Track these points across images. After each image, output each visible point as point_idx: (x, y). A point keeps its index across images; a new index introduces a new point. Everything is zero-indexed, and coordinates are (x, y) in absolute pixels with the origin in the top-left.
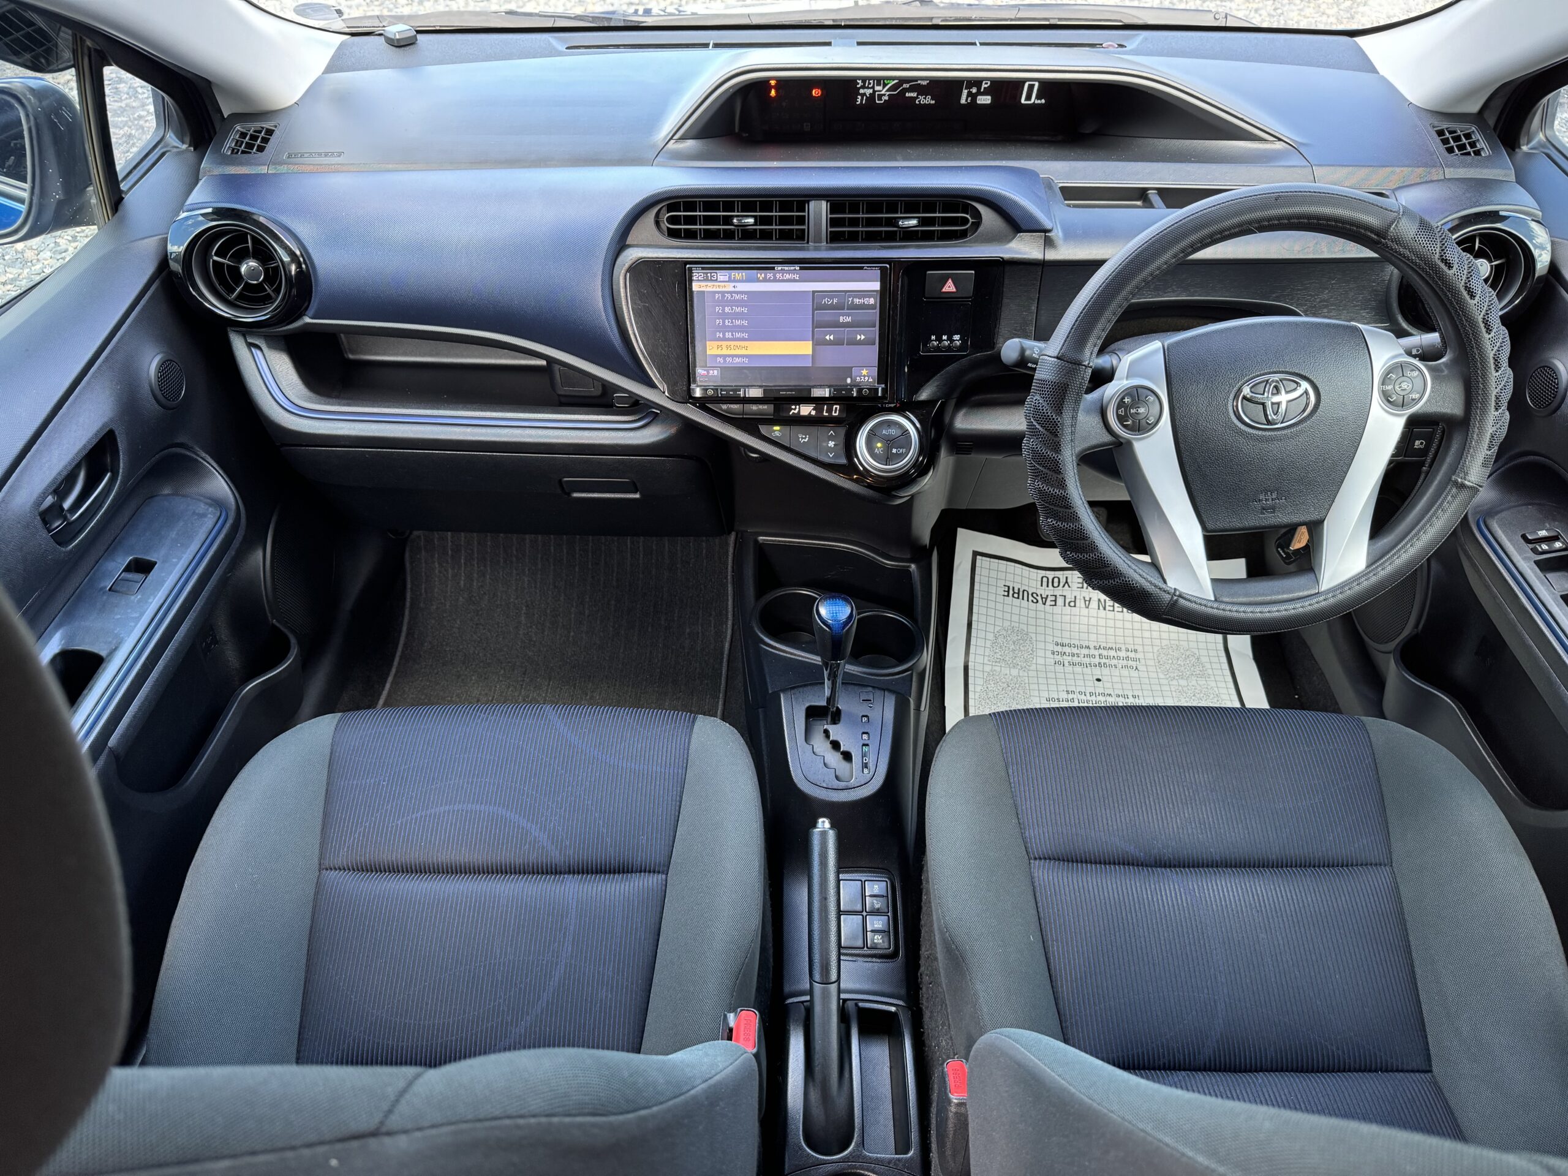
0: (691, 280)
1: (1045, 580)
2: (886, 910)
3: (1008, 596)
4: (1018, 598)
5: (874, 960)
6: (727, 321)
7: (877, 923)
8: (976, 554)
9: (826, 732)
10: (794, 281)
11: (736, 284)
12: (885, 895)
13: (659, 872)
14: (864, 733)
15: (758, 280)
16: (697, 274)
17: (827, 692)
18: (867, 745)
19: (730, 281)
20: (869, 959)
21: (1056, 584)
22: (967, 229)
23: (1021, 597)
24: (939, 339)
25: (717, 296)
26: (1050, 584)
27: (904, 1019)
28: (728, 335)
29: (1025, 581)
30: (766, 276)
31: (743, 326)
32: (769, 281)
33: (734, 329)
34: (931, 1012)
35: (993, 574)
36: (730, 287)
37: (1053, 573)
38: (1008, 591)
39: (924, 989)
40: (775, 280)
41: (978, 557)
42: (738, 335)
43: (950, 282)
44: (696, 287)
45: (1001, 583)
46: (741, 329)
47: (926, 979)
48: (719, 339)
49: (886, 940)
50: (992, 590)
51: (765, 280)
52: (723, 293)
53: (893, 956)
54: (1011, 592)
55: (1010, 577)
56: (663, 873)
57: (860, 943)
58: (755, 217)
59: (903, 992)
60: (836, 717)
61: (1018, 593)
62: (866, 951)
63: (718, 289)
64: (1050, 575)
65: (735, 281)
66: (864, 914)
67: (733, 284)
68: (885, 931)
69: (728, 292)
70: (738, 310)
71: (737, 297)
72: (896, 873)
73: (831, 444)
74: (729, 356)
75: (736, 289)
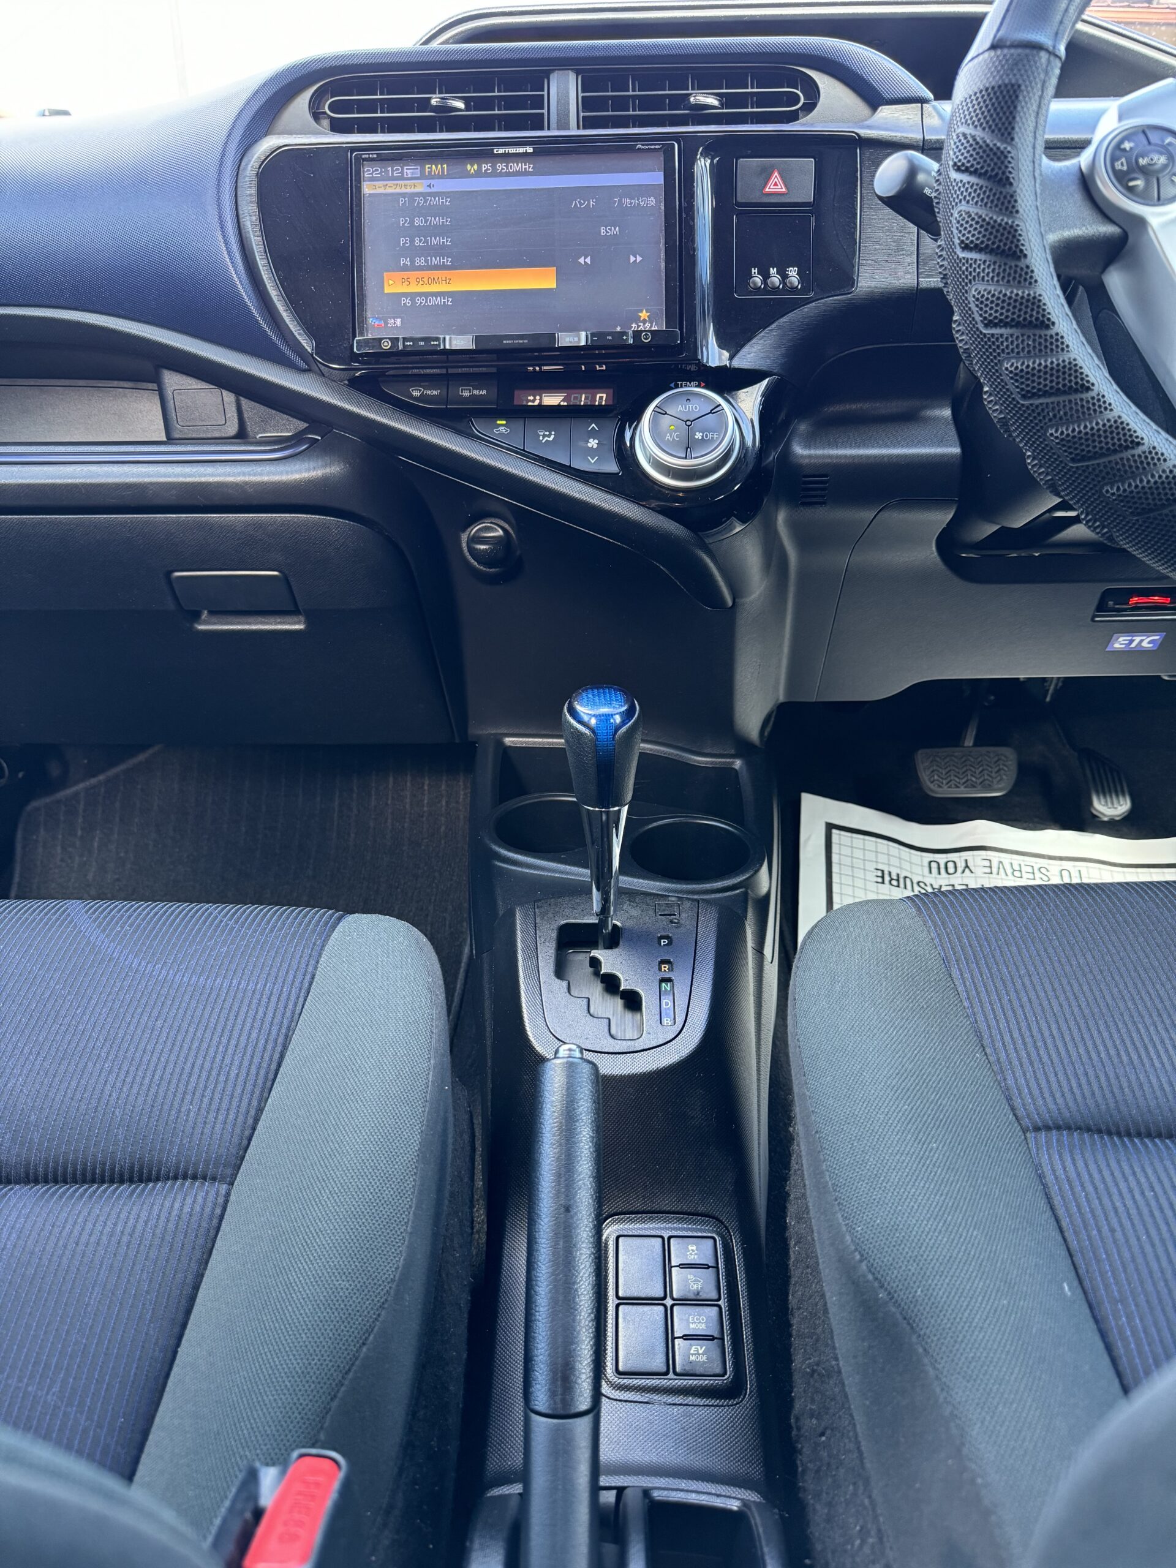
0: (359, 181)
1: (934, 865)
2: (714, 1295)
3: (883, 882)
4: (898, 886)
5: (690, 1400)
6: (417, 240)
7: (700, 1320)
8: (830, 827)
9: (595, 963)
10: (526, 173)
11: (433, 182)
12: (711, 1263)
13: (214, 1179)
14: (662, 962)
15: (468, 175)
16: (368, 171)
17: (596, 906)
18: (669, 980)
19: (423, 177)
20: (679, 1399)
21: (951, 870)
22: (797, 110)
23: (902, 884)
24: (766, 276)
25: (401, 201)
26: (943, 870)
27: (762, 1526)
28: (420, 261)
29: (906, 866)
30: (480, 168)
31: (443, 247)
32: (486, 175)
33: (430, 251)
34: (830, 1504)
35: (858, 854)
36: (420, 187)
37: (944, 856)
38: (883, 877)
39: (807, 1451)
40: (495, 174)
41: (834, 831)
42: (436, 261)
43: (776, 177)
44: (367, 189)
45: (871, 866)
46: (440, 251)
47: (810, 1424)
48: (405, 268)
49: (716, 1354)
50: (860, 874)
51: (479, 174)
52: (412, 196)
53: (729, 1392)
54: (887, 878)
55: (883, 858)
56: (222, 1181)
57: (657, 1362)
58: (466, 100)
59: (756, 1471)
60: (613, 940)
61: (898, 880)
62: (672, 1381)
63: (403, 190)
64: (942, 858)
65: (431, 177)
66: (669, 1302)
67: (428, 182)
68: (712, 1338)
69: (419, 194)
70: (434, 221)
71: (434, 201)
72: (732, 1224)
73: (593, 443)
74: (420, 294)
75: (433, 190)
